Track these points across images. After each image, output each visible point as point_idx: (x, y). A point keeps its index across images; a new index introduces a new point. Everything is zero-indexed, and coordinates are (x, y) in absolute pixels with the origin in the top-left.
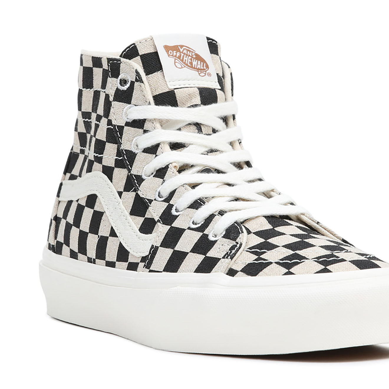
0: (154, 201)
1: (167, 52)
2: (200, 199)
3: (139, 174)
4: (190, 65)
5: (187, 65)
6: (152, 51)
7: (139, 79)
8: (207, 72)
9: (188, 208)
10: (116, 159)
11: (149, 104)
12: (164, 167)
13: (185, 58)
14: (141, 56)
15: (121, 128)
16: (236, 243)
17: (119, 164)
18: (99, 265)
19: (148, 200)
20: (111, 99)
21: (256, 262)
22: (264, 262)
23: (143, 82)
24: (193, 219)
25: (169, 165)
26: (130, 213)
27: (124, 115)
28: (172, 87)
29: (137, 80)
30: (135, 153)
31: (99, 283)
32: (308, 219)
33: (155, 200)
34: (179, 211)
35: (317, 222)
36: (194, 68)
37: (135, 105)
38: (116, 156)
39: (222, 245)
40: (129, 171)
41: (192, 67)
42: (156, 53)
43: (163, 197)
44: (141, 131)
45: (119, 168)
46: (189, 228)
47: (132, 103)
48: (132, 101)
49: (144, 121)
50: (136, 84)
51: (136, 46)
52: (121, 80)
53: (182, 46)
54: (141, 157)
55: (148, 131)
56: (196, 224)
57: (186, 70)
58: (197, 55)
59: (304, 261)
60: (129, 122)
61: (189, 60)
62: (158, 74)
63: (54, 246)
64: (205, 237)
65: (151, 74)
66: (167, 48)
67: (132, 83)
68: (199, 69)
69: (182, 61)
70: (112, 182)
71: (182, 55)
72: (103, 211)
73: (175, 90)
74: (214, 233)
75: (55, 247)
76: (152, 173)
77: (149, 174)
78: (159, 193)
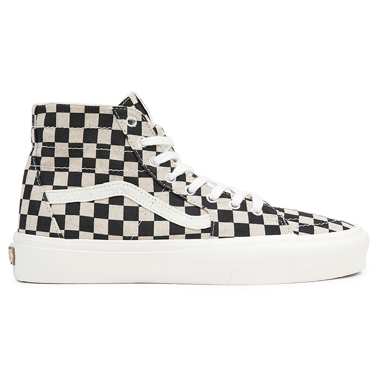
0: (187, 196)
2: (224, 192)
3: (164, 180)
6: (137, 102)
7: (145, 119)
9: (220, 198)
10: (138, 172)
12: (182, 174)
14: (135, 105)
15: (140, 152)
16: (278, 215)
17: (142, 175)
18: (144, 240)
19: (183, 195)
20: (126, 133)
21: (303, 226)
22: (307, 225)
23: (148, 122)
24: (230, 204)
26: (170, 205)
27: (139, 143)
30: (154, 167)
34: (214, 200)
39: (268, 218)
40: (155, 179)
43: (192, 193)
44: (155, 153)
46: (234, 210)
47: (142, 135)
49: (156, 146)
50: (143, 123)
51: (130, 99)
52: (129, 121)
55: (160, 152)
56: (236, 207)
60: (144, 147)
63: (62, 234)
64: (251, 214)
67: (139, 123)
70: (139, 187)
72: (138, 206)
74: (255, 211)
76: (174, 179)
77: (172, 180)
78: (188, 190)
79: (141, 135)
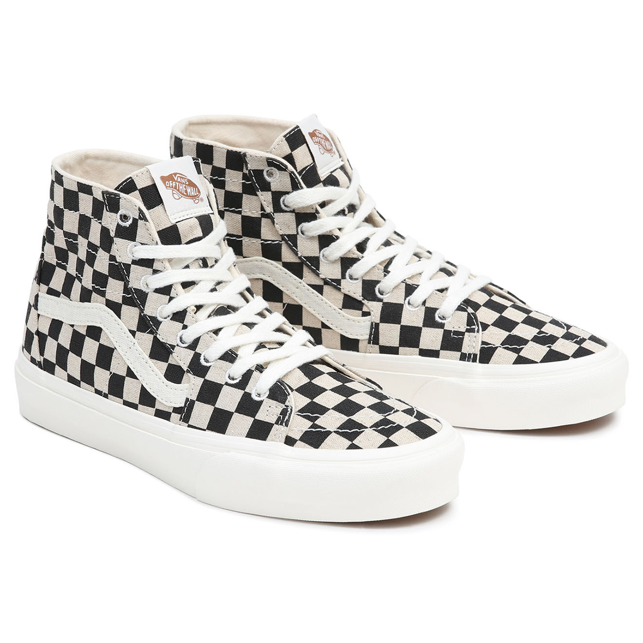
0: (176, 347)
1: (164, 183)
2: (230, 350)
3: (153, 316)
4: (185, 194)
5: (183, 194)
6: (150, 183)
7: (143, 217)
8: (200, 197)
9: (219, 359)
10: (123, 296)
11: (157, 243)
12: (181, 310)
13: (180, 187)
14: (140, 190)
15: (128, 267)
16: (285, 406)
17: (128, 301)
18: (113, 401)
19: (170, 345)
20: (112, 234)
21: (314, 430)
22: (322, 430)
23: (147, 221)
24: (228, 372)
25: (187, 308)
26: (149, 357)
27: (129, 253)
28: (174, 222)
29: (140, 218)
30: (145, 292)
31: (113, 417)
32: (332, 361)
33: (178, 345)
34: (209, 361)
35: (342, 364)
36: (190, 196)
37: (142, 244)
38: (123, 293)
39: (270, 407)
40: (142, 311)
41: (187, 196)
42: (154, 186)
43: (186, 343)
44: (150, 270)
45: (128, 305)
46: (227, 384)
47: (137, 241)
48: (137, 239)
49: (153, 260)
50: (140, 222)
51: (133, 180)
52: (121, 215)
53: (175, 174)
54: (152, 298)
55: (158, 269)
56: (233, 379)
57: (184, 200)
58: (189, 181)
59: (364, 431)
60: (136, 260)
61: (184, 189)
62: (159, 208)
63: (40, 362)
64: (247, 397)
65: (152, 208)
66: (164, 179)
67: (135, 221)
68: (193, 196)
69: (178, 190)
70: (120, 318)
71: (177, 183)
72: (113, 347)
73: (177, 224)
74: (257, 392)
75: (42, 363)
76: (169, 316)
77: (165, 317)
78: (181, 338)
79: (135, 241)
